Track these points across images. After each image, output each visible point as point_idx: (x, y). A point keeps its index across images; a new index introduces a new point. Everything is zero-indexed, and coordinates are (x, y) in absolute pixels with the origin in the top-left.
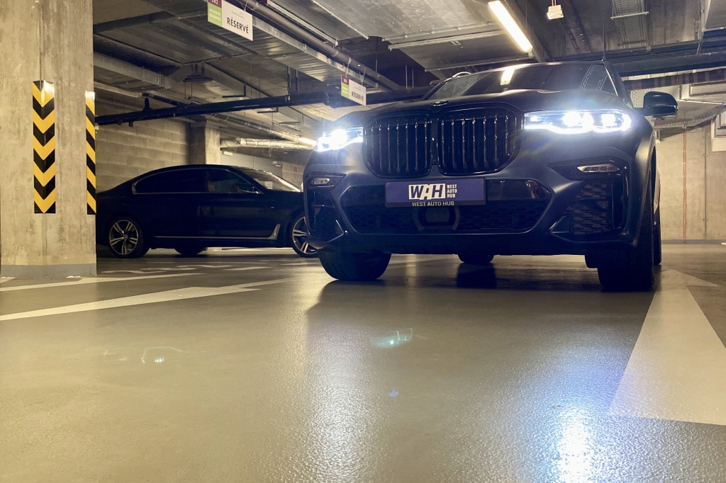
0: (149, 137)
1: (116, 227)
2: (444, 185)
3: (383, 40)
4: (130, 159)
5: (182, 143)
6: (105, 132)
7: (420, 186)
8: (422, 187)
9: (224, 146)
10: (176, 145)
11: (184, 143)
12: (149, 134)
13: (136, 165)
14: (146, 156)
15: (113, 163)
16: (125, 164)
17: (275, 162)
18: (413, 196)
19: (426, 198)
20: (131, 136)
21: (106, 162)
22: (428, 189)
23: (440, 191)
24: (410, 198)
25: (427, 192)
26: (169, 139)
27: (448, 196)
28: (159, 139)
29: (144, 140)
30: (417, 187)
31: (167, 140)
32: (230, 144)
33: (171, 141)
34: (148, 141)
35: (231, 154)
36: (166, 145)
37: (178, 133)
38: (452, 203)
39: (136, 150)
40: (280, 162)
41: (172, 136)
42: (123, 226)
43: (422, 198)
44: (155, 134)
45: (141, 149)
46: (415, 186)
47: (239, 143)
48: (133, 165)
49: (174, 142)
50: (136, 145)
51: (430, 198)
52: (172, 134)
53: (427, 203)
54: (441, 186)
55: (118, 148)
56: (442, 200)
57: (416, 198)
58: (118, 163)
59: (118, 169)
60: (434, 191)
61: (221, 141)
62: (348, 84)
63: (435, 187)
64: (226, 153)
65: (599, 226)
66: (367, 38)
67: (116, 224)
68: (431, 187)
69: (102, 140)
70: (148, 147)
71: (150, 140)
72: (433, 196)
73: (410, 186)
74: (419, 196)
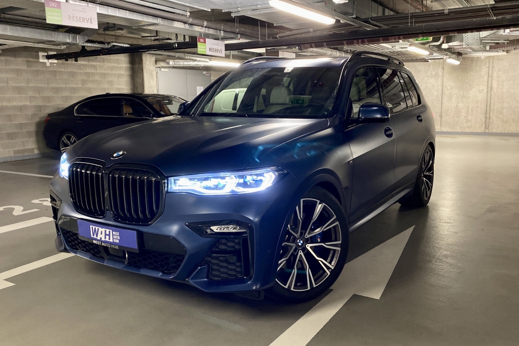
0: (99, 64)
1: (64, 139)
2: (111, 231)
3: (223, 11)
4: (84, 82)
5: (126, 65)
6: (62, 64)
7: (97, 228)
8: (98, 229)
9: (158, 66)
10: (121, 68)
11: (128, 65)
12: (100, 62)
13: (89, 85)
14: (97, 78)
15: (71, 86)
16: (80, 86)
17: (205, 73)
18: (94, 236)
19: (101, 238)
20: (84, 65)
21: (64, 86)
22: (102, 232)
23: (109, 235)
24: (92, 236)
25: (101, 234)
26: (115, 63)
27: (114, 240)
28: (107, 64)
29: (95, 67)
30: (95, 228)
31: (115, 65)
32: (162, 64)
33: (117, 65)
34: (98, 67)
35: (167, 70)
36: (112, 68)
37: (123, 58)
38: (117, 247)
39: (88, 74)
40: (209, 72)
41: (117, 61)
42: (69, 138)
43: (99, 238)
44: (103, 61)
45: (93, 74)
46: (94, 227)
47: (168, 63)
48: (87, 86)
49: (119, 66)
50: (88, 71)
51: (103, 239)
52: (118, 60)
53: (102, 244)
54: (110, 231)
55: (73, 74)
56: (111, 243)
57: (95, 237)
58: (74, 86)
59: (74, 90)
60: (106, 235)
61: (156, 62)
62: (205, 42)
63: (105, 231)
64: (162, 69)
65: (233, 273)
66: (210, 10)
67: (64, 137)
68: (103, 230)
69: (61, 70)
70: (99, 71)
71: (100, 66)
72: (105, 238)
73: (91, 226)
74: (97, 236)
